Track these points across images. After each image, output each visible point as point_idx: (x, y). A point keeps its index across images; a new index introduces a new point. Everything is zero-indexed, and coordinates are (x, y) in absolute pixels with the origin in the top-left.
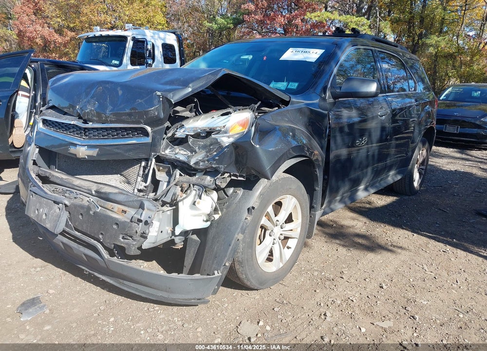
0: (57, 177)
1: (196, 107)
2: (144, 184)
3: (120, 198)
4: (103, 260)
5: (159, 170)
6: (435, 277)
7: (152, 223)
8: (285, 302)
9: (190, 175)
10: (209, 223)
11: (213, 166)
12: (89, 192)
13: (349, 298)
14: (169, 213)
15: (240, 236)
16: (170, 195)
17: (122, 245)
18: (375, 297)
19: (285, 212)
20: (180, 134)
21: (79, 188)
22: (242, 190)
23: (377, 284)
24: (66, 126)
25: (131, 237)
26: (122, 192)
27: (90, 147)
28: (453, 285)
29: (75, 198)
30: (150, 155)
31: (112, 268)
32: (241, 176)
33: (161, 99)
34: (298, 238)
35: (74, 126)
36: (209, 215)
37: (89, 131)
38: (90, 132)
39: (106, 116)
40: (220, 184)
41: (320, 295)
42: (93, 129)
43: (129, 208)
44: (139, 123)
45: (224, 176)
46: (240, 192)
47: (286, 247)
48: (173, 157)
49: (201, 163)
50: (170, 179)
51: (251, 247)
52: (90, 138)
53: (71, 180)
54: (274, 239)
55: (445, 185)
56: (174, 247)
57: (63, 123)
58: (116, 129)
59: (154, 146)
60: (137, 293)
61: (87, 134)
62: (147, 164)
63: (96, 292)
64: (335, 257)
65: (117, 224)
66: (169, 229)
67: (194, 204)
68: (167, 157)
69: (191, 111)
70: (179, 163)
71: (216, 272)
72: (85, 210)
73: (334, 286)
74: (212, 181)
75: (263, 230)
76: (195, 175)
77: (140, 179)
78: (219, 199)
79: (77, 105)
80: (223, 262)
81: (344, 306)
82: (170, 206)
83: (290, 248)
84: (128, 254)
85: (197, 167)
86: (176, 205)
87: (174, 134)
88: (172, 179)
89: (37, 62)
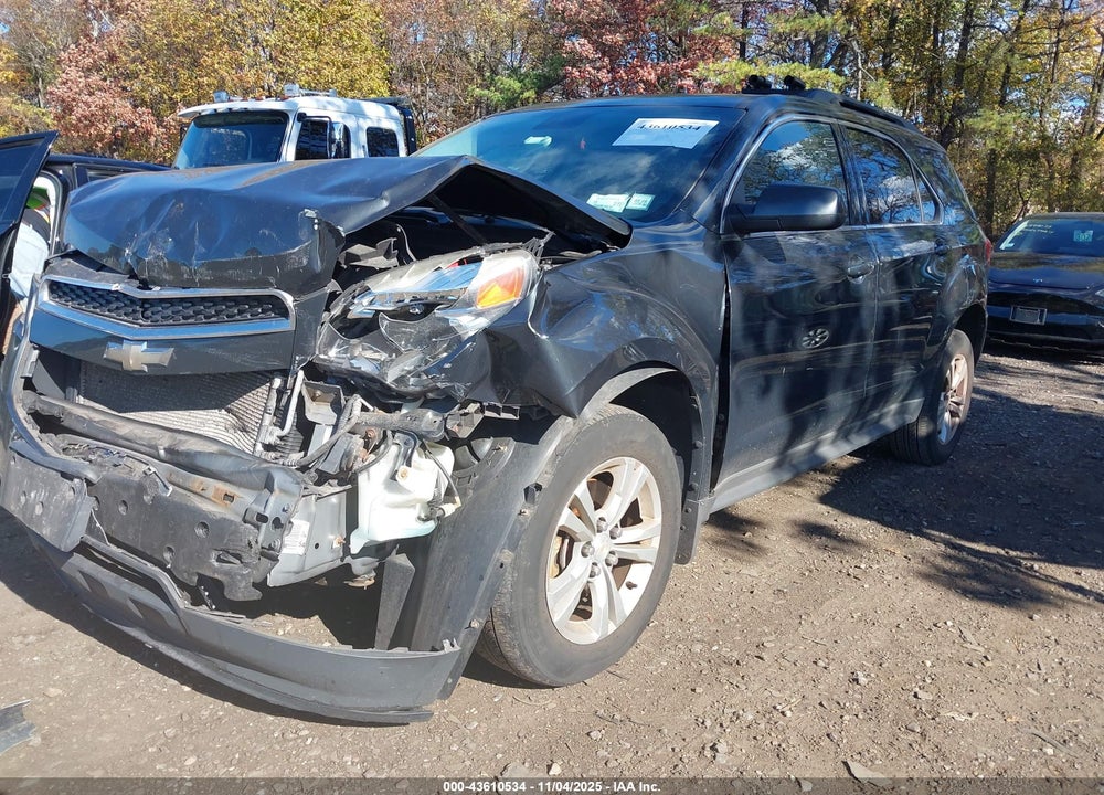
0: (79, 418)
1: (399, 245)
2: (278, 432)
3: (221, 465)
4: (175, 612)
5: (314, 399)
6: (985, 657)
7: (290, 522)
8: (617, 717)
9: (388, 409)
10: (431, 525)
11: (439, 385)
12: (152, 451)
13: (775, 707)
14: (334, 500)
15: (506, 556)
16: (336, 456)
17: (216, 576)
18: (838, 703)
19: (621, 499)
20: (361, 309)
21: (128, 443)
22: (513, 443)
23: (845, 672)
24: (101, 296)
25: (238, 557)
26: (228, 451)
27: (155, 344)
28: (1030, 675)
29: (115, 466)
30: (292, 363)
31: (196, 633)
32: (507, 410)
33: (316, 227)
34: (654, 561)
35: (119, 296)
36: (432, 504)
37: (152, 306)
38: (154, 309)
39: (190, 270)
40: (456, 429)
41: (704, 701)
42: (162, 301)
43: (242, 489)
44: (266, 284)
45: (466, 411)
46: (509, 448)
47: (624, 586)
48: (345, 366)
49: (412, 379)
50: (338, 419)
51: (534, 580)
52: (155, 324)
53: (111, 423)
54: (594, 564)
55: (1013, 441)
56: (351, 584)
57: (94, 290)
58: (214, 300)
59: (300, 339)
60: (258, 695)
61: (149, 313)
62: (285, 382)
63: (161, 693)
64: (747, 609)
65: (204, 525)
66: (334, 540)
67: (393, 477)
68: (333, 366)
69: (387, 255)
70: (360, 381)
71: (447, 643)
72: (133, 492)
73: (740, 679)
74: (438, 422)
75: (567, 541)
76: (398, 408)
77: (268, 419)
78: (457, 466)
79: (127, 246)
80: (465, 619)
81: (762, 726)
82: (340, 484)
83: (635, 586)
84: (232, 598)
85: (403, 389)
86: (353, 480)
87: (346, 311)
88: (344, 419)
89: (71, 164)
